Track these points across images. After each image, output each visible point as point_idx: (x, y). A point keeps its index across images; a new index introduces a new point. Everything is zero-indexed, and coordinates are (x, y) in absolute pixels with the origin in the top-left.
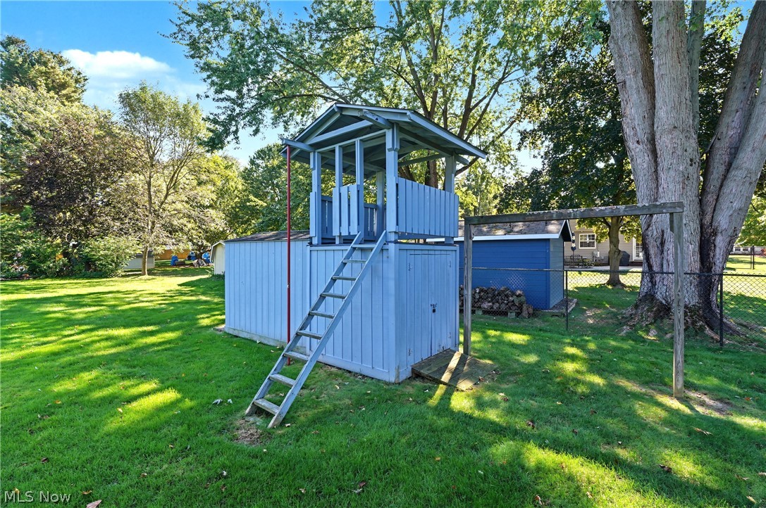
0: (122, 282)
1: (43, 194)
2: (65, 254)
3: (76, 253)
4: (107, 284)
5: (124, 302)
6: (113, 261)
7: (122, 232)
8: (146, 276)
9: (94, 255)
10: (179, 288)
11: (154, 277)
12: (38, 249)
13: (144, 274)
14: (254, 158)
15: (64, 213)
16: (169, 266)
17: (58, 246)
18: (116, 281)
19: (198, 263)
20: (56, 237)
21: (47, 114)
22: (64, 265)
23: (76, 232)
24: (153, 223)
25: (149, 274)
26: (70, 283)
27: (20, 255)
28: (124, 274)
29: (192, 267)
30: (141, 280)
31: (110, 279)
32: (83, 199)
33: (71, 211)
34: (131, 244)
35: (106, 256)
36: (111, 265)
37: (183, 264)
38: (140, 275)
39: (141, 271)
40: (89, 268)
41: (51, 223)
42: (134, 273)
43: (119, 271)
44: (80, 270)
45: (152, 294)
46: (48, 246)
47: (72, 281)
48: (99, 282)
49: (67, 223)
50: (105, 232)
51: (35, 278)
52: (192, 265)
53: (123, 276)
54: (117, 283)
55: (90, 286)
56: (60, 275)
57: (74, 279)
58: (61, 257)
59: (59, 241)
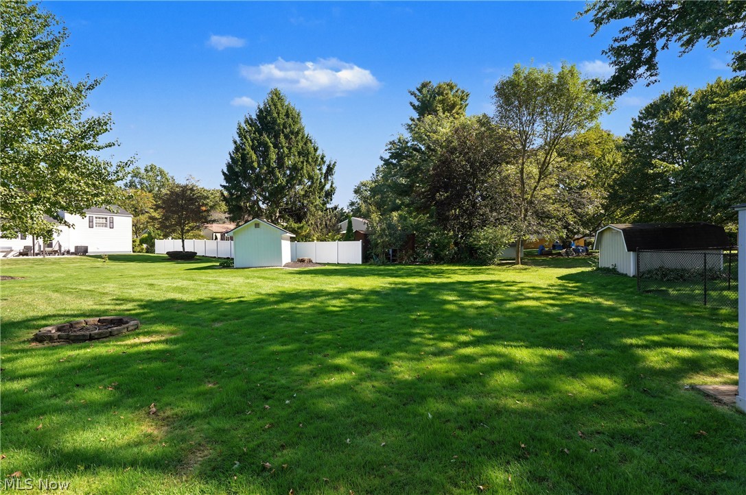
0: (500, 270)
1: (441, 196)
2: (456, 244)
3: (463, 243)
4: (488, 272)
5: (509, 296)
6: (490, 250)
7: (498, 222)
8: (520, 266)
9: (476, 244)
10: (560, 282)
11: (527, 267)
12: (439, 240)
13: (518, 264)
14: (640, 118)
15: (455, 210)
16: (537, 256)
17: (451, 237)
18: (494, 270)
19: (567, 252)
20: (450, 230)
21: (444, 130)
22: (455, 253)
23: (463, 225)
24: (526, 210)
25: (522, 264)
26: (460, 269)
27: (429, 245)
28: (499, 262)
29: (562, 257)
30: (515, 269)
31: (489, 267)
32: (468, 196)
33: (459, 207)
34: (506, 234)
35: (485, 244)
36: (489, 254)
37: (549, 253)
38: (514, 264)
39: (514, 259)
40: (473, 256)
41: (447, 219)
42: (508, 262)
43: (496, 260)
44: (466, 258)
45: (533, 288)
46: (446, 238)
47: (461, 268)
48: (480, 269)
49: (457, 217)
50: (484, 223)
51: (437, 264)
52: (560, 254)
53: (499, 265)
54: (496, 272)
55: (474, 273)
56: (454, 261)
57: (462, 266)
58: (453, 246)
59: (451, 233)
